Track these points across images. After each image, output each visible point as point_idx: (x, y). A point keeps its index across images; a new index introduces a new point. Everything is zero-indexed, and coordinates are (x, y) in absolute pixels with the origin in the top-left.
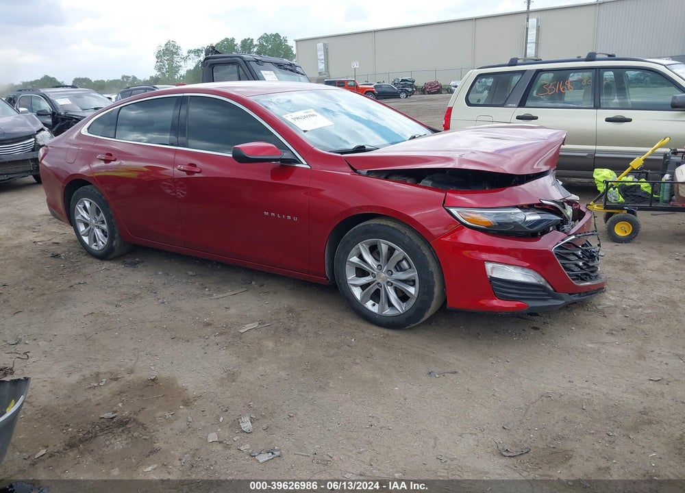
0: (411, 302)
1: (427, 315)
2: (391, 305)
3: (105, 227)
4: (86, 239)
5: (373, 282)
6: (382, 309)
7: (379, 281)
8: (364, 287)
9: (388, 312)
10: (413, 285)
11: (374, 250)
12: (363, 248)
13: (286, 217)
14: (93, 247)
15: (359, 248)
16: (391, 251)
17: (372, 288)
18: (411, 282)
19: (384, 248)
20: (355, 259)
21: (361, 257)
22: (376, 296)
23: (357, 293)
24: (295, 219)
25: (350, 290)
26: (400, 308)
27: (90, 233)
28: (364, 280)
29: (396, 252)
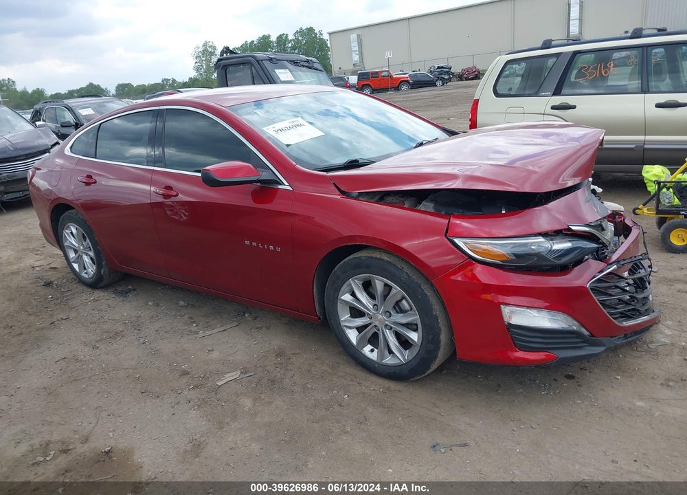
0: (415, 351)
1: (434, 367)
2: (391, 352)
3: (91, 254)
4: (76, 266)
5: (370, 324)
6: (381, 356)
7: (377, 323)
8: (360, 329)
9: (389, 360)
10: (416, 330)
11: (367, 286)
12: (355, 284)
13: (268, 247)
14: (84, 275)
15: (350, 284)
16: (388, 288)
17: (369, 332)
18: (411, 326)
19: (379, 284)
20: (347, 297)
21: (353, 294)
22: (374, 340)
23: (353, 336)
24: (278, 250)
25: (344, 332)
26: (400, 356)
27: (79, 260)
28: (359, 322)
29: (393, 291)
